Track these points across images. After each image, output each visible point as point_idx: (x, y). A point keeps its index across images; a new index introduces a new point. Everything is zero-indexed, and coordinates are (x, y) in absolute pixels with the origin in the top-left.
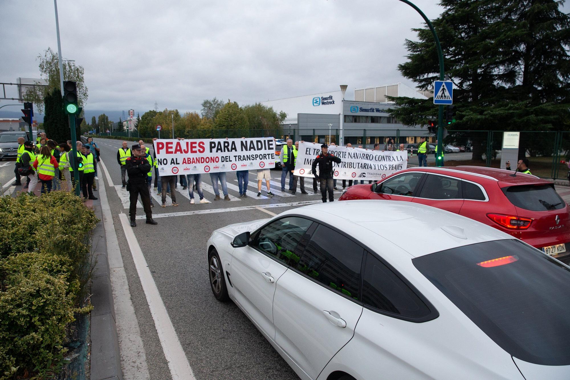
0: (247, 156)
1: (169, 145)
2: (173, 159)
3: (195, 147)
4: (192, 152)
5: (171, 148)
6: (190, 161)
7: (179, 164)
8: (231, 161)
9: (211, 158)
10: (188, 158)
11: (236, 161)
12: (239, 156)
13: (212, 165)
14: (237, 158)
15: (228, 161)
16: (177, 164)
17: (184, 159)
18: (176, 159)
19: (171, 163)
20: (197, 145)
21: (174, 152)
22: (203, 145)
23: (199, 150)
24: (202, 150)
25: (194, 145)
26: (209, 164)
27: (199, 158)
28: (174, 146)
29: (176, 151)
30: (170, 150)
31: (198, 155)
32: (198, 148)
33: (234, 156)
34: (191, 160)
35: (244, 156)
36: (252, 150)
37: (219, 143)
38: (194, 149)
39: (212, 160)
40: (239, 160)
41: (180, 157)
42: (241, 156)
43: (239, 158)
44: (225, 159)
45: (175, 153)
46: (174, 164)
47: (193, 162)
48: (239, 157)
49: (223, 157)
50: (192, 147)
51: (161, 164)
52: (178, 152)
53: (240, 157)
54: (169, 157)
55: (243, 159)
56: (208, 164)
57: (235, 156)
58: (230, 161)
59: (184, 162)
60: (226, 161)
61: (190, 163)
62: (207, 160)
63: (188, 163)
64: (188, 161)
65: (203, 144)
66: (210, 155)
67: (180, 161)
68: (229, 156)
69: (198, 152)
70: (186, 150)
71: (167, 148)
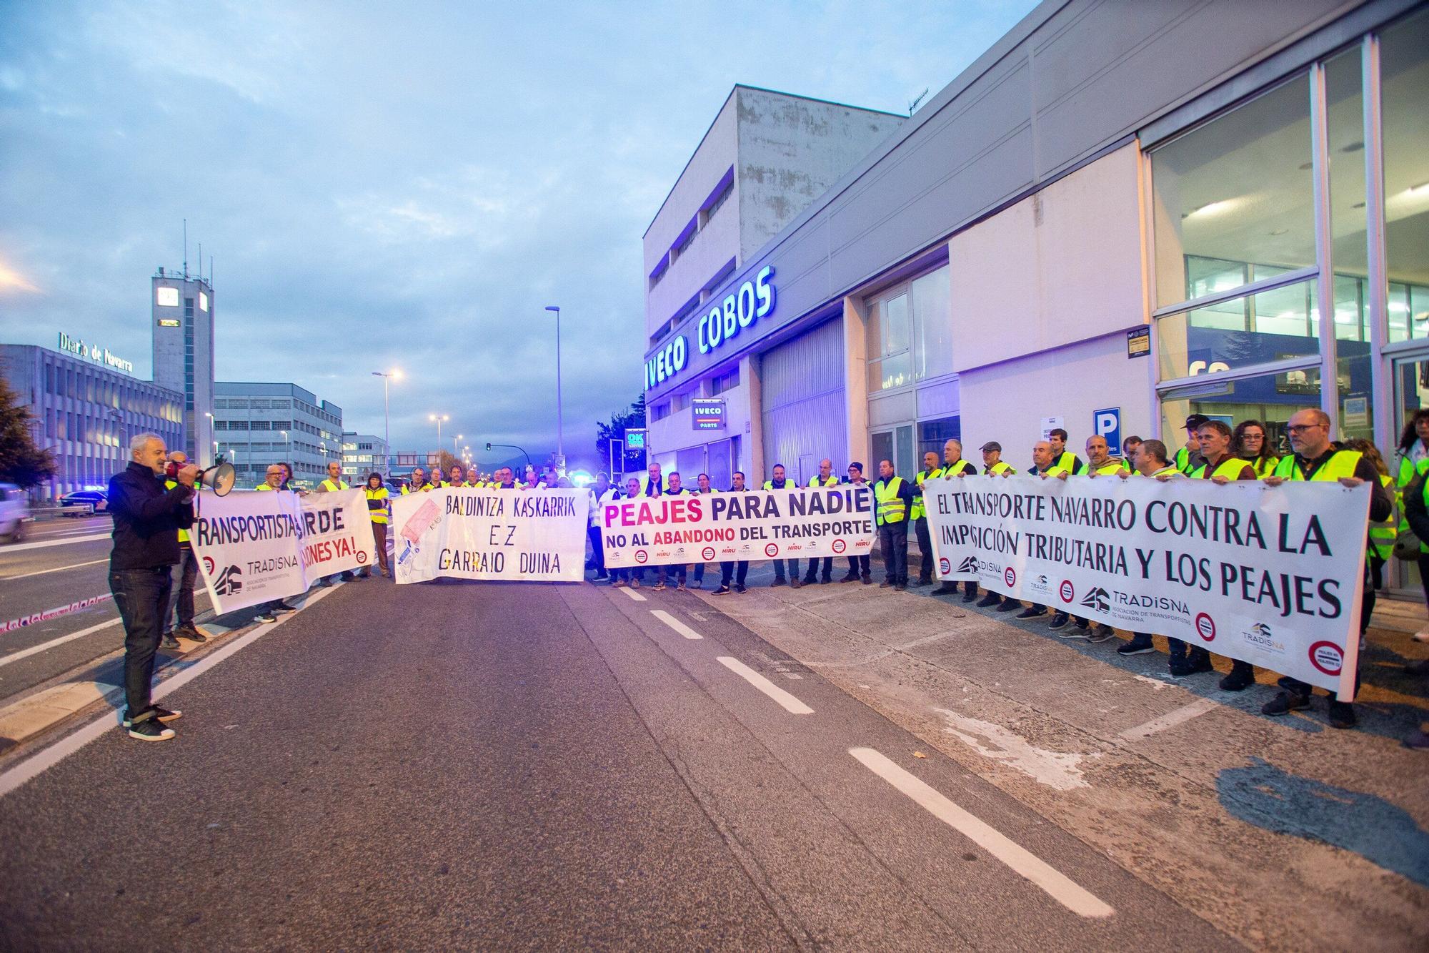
0: (804, 526)
1: (628, 510)
2: (635, 536)
3: (682, 511)
4: (674, 520)
5: (632, 514)
6: (670, 538)
7: (647, 544)
8: (766, 537)
9: (716, 531)
10: (665, 533)
11: (777, 537)
12: (784, 527)
13: (719, 545)
14: (780, 531)
15: (757, 538)
16: (644, 544)
17: (658, 534)
18: (642, 535)
19: (634, 543)
20: (685, 507)
21: (636, 523)
22: (698, 507)
23: (690, 517)
24: (695, 515)
25: (678, 507)
26: (712, 544)
27: (691, 532)
28: (637, 510)
29: (641, 519)
30: (629, 519)
31: (688, 526)
32: (687, 512)
33: (773, 527)
34: (673, 537)
35: (796, 527)
36: (817, 513)
37: (734, 501)
38: (679, 515)
39: (719, 535)
40: (784, 536)
41: (649, 530)
42: (788, 527)
43: (784, 532)
44: (749, 534)
45: (640, 523)
46: (639, 544)
47: (676, 540)
48: (783, 529)
49: (746, 530)
50: (674, 511)
51: (614, 546)
52: (644, 522)
53: (786, 529)
54: (629, 532)
55: (794, 534)
56: (710, 544)
57: (776, 528)
58: (763, 537)
59: (658, 540)
60: (753, 538)
61: (671, 542)
62: (709, 535)
63: (666, 543)
64: (666, 538)
65: (698, 503)
66: (714, 526)
67: (650, 538)
68: (761, 528)
69: (687, 519)
70: (662, 517)
71: (625, 514)
